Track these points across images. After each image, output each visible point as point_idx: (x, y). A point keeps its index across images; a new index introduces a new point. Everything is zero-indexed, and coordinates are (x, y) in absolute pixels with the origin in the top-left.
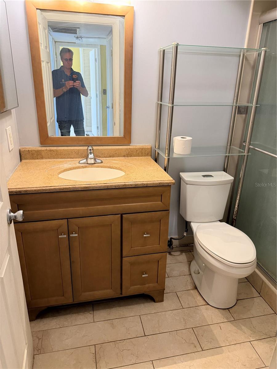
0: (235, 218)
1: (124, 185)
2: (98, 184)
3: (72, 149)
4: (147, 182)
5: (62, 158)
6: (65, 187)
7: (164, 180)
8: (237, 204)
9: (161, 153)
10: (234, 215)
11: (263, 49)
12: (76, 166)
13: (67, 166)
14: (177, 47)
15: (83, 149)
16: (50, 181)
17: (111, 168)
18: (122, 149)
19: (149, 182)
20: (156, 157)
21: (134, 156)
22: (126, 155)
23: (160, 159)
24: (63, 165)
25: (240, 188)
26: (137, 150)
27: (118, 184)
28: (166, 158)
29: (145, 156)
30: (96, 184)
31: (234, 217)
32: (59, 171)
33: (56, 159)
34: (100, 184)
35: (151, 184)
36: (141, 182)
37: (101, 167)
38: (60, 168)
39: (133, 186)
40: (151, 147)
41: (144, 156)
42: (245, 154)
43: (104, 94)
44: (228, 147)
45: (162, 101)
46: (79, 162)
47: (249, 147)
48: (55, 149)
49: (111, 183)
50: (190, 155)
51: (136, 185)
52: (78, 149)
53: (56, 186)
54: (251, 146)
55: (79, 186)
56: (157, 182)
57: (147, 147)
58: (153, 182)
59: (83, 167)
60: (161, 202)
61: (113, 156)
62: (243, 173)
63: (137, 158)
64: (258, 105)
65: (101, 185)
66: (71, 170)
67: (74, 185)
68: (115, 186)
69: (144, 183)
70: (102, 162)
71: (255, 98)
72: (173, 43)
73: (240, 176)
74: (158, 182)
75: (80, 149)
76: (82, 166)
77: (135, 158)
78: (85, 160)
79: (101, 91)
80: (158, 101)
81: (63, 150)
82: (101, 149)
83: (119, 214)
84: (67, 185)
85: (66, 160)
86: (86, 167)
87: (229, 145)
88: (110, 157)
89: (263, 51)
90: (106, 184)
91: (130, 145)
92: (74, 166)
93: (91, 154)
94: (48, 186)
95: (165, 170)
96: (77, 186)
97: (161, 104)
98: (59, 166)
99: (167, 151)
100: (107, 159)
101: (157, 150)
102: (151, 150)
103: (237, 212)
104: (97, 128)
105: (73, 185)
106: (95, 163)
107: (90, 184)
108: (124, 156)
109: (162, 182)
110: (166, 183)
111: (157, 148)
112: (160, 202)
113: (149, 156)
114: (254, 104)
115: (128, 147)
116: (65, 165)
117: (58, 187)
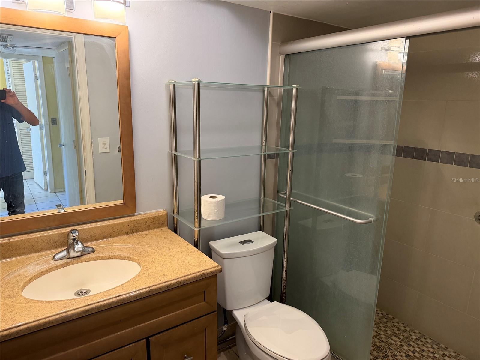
0: (284, 291)
1: (149, 292)
2: (105, 300)
3: (37, 236)
4: (183, 279)
5: (19, 255)
6: (47, 320)
7: (207, 268)
8: (284, 272)
9: (181, 219)
10: (283, 287)
11: (294, 86)
12: (50, 266)
13: (32, 269)
14: (199, 84)
15: (57, 234)
16: (13, 313)
17: (112, 259)
18: (122, 223)
19: (186, 278)
20: (175, 226)
21: (143, 230)
22: (130, 230)
23: (181, 229)
24: (24, 270)
25: (286, 251)
26: (146, 221)
27: (140, 292)
28: (196, 230)
29: (159, 227)
30: (103, 301)
31: (283, 289)
32: (22, 284)
34: (109, 299)
35: (189, 279)
36: (174, 280)
37: (95, 260)
38: (23, 276)
39: (164, 290)
40: (167, 213)
41: (158, 228)
42: (287, 209)
43: (52, 125)
44: (262, 199)
45: (178, 150)
46: (54, 257)
47: (290, 199)
48: (5, 242)
49: (128, 293)
50: (225, 219)
51: (167, 286)
52: (49, 235)
53: (30, 323)
54: (292, 199)
55: (73, 312)
56: (198, 274)
57: (160, 215)
58: (192, 276)
59: (63, 266)
60: (205, 301)
61: (110, 236)
62: (287, 232)
63: (147, 232)
64: (295, 151)
65: (111, 300)
66: (42, 275)
67: (64, 313)
68: (135, 296)
69: (179, 280)
70: (93, 251)
71: (291, 143)
72: (193, 80)
73: (285, 236)
74: (200, 273)
75: (52, 234)
76: (62, 265)
77: (144, 232)
78: (65, 253)
80: (172, 151)
81: (22, 240)
82: (89, 229)
83: (143, 339)
84: (50, 315)
85: (26, 256)
86: (67, 264)
87: (262, 197)
88: (104, 238)
89: (294, 89)
90: (119, 298)
91: (134, 216)
92: (46, 266)
93: (77, 244)
94: (13, 326)
95: (196, 246)
96: (69, 313)
97: (176, 156)
98: (16, 274)
99: (196, 220)
100: (100, 241)
101: (175, 216)
102: (167, 217)
103: (286, 282)
105: (61, 313)
106: (82, 255)
107: (93, 304)
108: (127, 233)
109: (204, 272)
110: (211, 273)
111: (175, 213)
112: (204, 303)
113: (166, 226)
114: (290, 149)
115: (133, 218)
116: (28, 267)
117: (33, 324)
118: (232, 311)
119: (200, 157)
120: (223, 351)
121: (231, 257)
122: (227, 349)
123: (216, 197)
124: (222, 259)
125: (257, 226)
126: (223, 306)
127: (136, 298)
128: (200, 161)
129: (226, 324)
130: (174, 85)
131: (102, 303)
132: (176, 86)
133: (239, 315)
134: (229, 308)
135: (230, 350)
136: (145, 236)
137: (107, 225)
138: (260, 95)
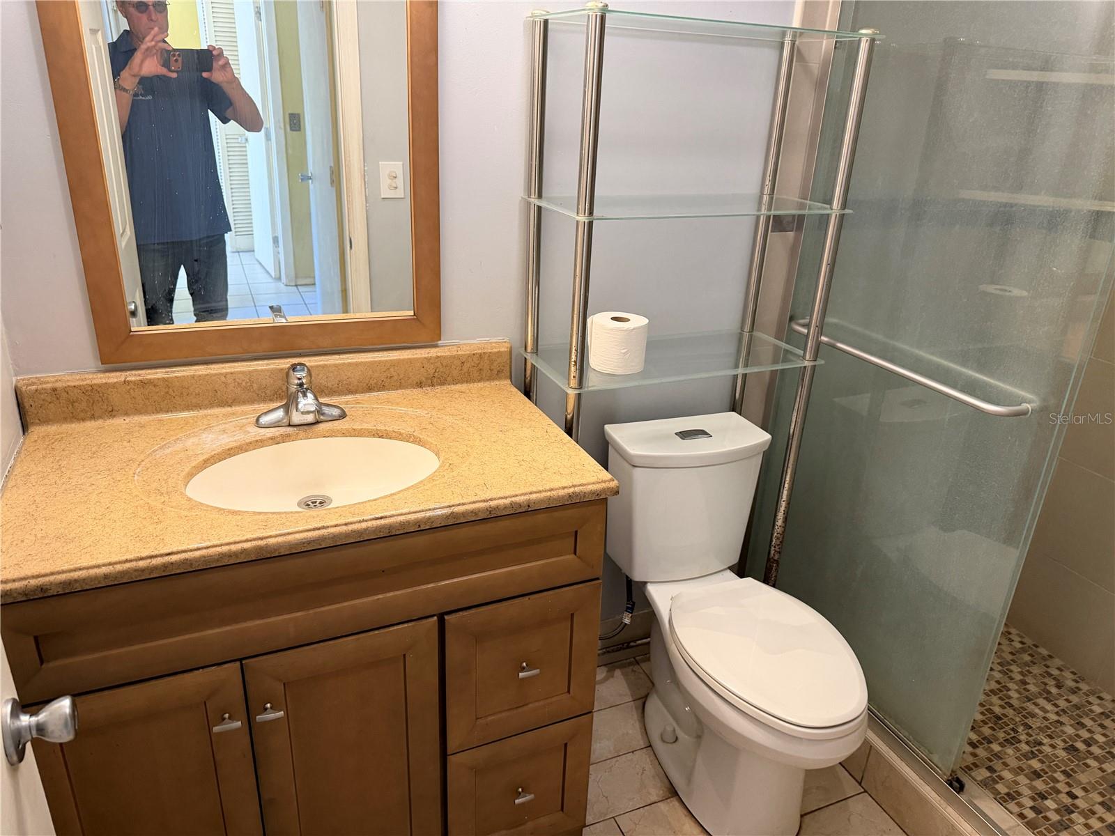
0: (776, 558)
1: (448, 517)
2: (351, 523)
3: (224, 371)
4: (527, 497)
5: (188, 407)
6: (225, 549)
7: (584, 482)
8: (781, 515)
9: (542, 367)
10: (773, 548)
11: (863, 31)
12: (248, 438)
13: (213, 440)
14: (603, 18)
15: (268, 370)
16: (160, 526)
17: (381, 437)
18: (410, 361)
19: (534, 496)
20: (528, 380)
21: (455, 382)
22: (427, 379)
23: (539, 389)
24: (195, 440)
25: (790, 465)
26: (462, 361)
27: (429, 514)
28: (572, 393)
29: (490, 379)
30: (346, 524)
31: (772, 552)
32: (187, 470)
33: (167, 412)
34: (360, 522)
35: (541, 501)
36: (506, 498)
37: (344, 435)
38: (190, 453)
39: (481, 516)
40: (511, 347)
41: (488, 380)
42: (806, 363)
43: (291, 129)
44: (746, 335)
45: (544, 195)
46: (258, 420)
47: (818, 337)
48: (159, 376)
49: (401, 515)
50: (644, 374)
51: (490, 510)
52: (250, 372)
53: (191, 550)
54: (824, 339)
55: (280, 539)
56: (561, 493)
57: (495, 350)
58: (549, 494)
59: (275, 441)
60: (575, 554)
61: (382, 388)
62: (799, 420)
63: (464, 387)
64: (847, 211)
65: (364, 525)
66: (230, 455)
67: (261, 539)
68: (418, 523)
69: (517, 499)
70: (343, 415)
71: (838, 189)
72: (590, 5)
73: (792, 431)
74: (566, 491)
75: (256, 370)
76: (271, 439)
77: (458, 387)
78: (280, 414)
79: (282, 120)
80: (529, 195)
81: (193, 377)
82: (336, 366)
83: (432, 616)
84: (232, 540)
85: (203, 412)
86: (284, 439)
87: (747, 328)
88: (370, 389)
89: (864, 40)
90: (382, 522)
91: (436, 346)
92: (240, 438)
93: (305, 395)
94: (156, 553)
95: (569, 431)
96: (272, 541)
97: (540, 208)
98: (179, 446)
99: (573, 369)
100: (359, 396)
101: (528, 357)
102: (511, 358)
103: (783, 538)
104: (274, 243)
105: (255, 539)
106: (317, 422)
107: (323, 528)
108: (420, 385)
109: (577, 489)
110: (592, 493)
111: (529, 349)
112: (572, 556)
113: (505, 378)
114: (835, 206)
115: (433, 352)
116: (204, 436)
117: (197, 554)
118: (645, 583)
119: (591, 213)
120: (621, 667)
121: (652, 465)
122: (630, 664)
123: (628, 320)
124: (631, 467)
125: (726, 400)
126: (625, 570)
127: (419, 526)
128: (591, 224)
129: (630, 609)
130: (546, 22)
131: (344, 529)
132: (550, 26)
133: (660, 595)
134: (637, 577)
135: (636, 668)
136: (457, 395)
137: (376, 362)
138: (769, 55)
